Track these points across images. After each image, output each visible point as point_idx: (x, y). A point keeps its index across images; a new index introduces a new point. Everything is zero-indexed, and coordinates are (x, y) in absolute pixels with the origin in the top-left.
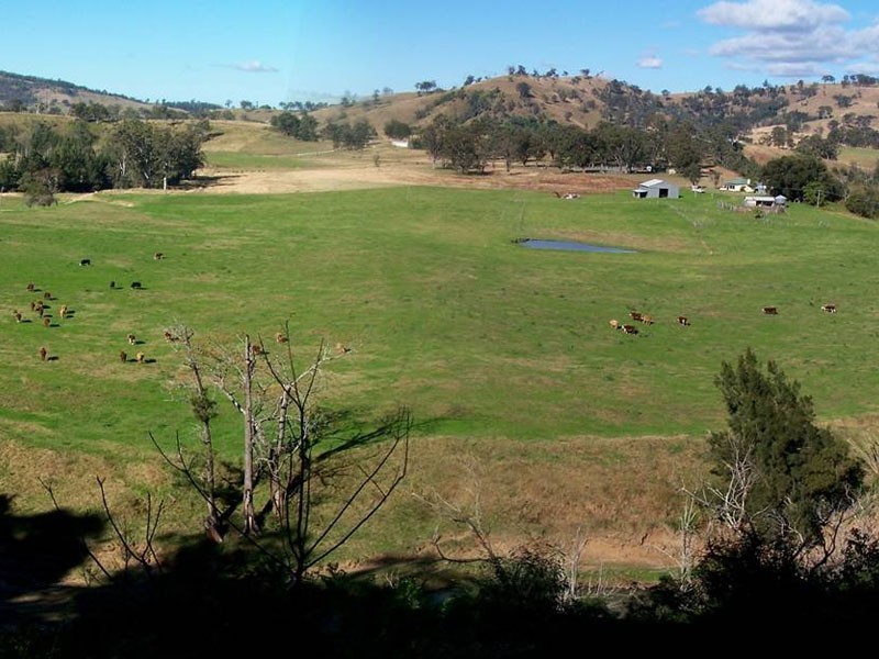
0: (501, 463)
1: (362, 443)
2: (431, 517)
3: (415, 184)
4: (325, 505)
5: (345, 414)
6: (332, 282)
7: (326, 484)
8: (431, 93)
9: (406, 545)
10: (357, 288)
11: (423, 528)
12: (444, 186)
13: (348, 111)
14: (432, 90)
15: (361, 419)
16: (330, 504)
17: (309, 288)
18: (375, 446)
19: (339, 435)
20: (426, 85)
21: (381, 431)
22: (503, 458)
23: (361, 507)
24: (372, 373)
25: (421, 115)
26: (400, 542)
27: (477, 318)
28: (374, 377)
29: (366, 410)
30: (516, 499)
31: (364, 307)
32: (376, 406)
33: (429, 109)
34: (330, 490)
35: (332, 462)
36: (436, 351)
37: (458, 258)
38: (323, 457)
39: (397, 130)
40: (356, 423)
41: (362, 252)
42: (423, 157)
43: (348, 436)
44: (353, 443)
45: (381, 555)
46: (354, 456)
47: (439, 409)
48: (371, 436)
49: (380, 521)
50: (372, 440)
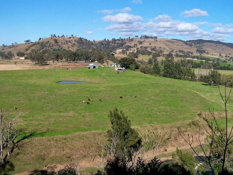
0: (60, 142)
1: (27, 138)
2: (45, 159)
3: (28, 69)
4: (20, 155)
5: (21, 130)
6: (9, 95)
7: (19, 150)
8: (29, 43)
9: (39, 167)
10: (16, 96)
11: (43, 162)
12: (36, 69)
13: (5, 48)
14: (29, 42)
15: (26, 132)
16: (21, 155)
17: (3, 97)
18: (30, 139)
19: (21, 136)
20: (28, 41)
21: (31, 135)
22: (60, 141)
23: (28, 156)
24: (25, 119)
25: (27, 50)
26: (38, 166)
27: (49, 103)
28: (26, 120)
29: (26, 129)
30: (64, 152)
31: (19, 102)
32: (28, 128)
33: (29, 48)
34: (20, 151)
35: (20, 143)
36: (40, 114)
37: (43, 88)
38: (18, 142)
39: (20, 54)
40: (24, 133)
41: (15, 87)
42: (29, 61)
43: (23, 136)
44: (24, 138)
45: (34, 170)
46: (26, 142)
47: (44, 130)
48: (29, 136)
49: (33, 160)
50: (29, 137)
